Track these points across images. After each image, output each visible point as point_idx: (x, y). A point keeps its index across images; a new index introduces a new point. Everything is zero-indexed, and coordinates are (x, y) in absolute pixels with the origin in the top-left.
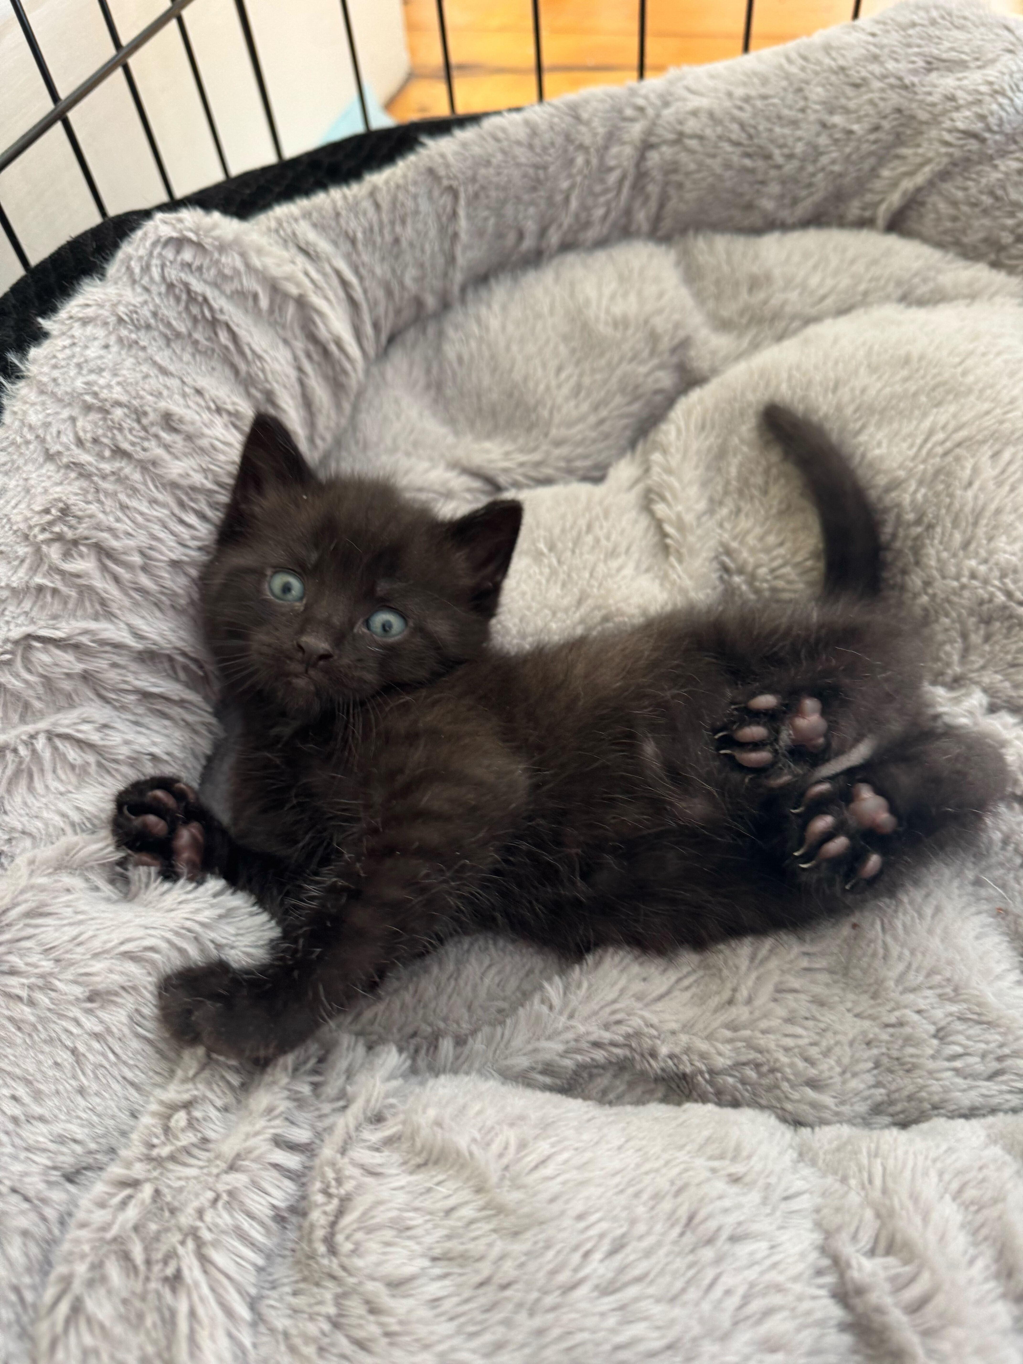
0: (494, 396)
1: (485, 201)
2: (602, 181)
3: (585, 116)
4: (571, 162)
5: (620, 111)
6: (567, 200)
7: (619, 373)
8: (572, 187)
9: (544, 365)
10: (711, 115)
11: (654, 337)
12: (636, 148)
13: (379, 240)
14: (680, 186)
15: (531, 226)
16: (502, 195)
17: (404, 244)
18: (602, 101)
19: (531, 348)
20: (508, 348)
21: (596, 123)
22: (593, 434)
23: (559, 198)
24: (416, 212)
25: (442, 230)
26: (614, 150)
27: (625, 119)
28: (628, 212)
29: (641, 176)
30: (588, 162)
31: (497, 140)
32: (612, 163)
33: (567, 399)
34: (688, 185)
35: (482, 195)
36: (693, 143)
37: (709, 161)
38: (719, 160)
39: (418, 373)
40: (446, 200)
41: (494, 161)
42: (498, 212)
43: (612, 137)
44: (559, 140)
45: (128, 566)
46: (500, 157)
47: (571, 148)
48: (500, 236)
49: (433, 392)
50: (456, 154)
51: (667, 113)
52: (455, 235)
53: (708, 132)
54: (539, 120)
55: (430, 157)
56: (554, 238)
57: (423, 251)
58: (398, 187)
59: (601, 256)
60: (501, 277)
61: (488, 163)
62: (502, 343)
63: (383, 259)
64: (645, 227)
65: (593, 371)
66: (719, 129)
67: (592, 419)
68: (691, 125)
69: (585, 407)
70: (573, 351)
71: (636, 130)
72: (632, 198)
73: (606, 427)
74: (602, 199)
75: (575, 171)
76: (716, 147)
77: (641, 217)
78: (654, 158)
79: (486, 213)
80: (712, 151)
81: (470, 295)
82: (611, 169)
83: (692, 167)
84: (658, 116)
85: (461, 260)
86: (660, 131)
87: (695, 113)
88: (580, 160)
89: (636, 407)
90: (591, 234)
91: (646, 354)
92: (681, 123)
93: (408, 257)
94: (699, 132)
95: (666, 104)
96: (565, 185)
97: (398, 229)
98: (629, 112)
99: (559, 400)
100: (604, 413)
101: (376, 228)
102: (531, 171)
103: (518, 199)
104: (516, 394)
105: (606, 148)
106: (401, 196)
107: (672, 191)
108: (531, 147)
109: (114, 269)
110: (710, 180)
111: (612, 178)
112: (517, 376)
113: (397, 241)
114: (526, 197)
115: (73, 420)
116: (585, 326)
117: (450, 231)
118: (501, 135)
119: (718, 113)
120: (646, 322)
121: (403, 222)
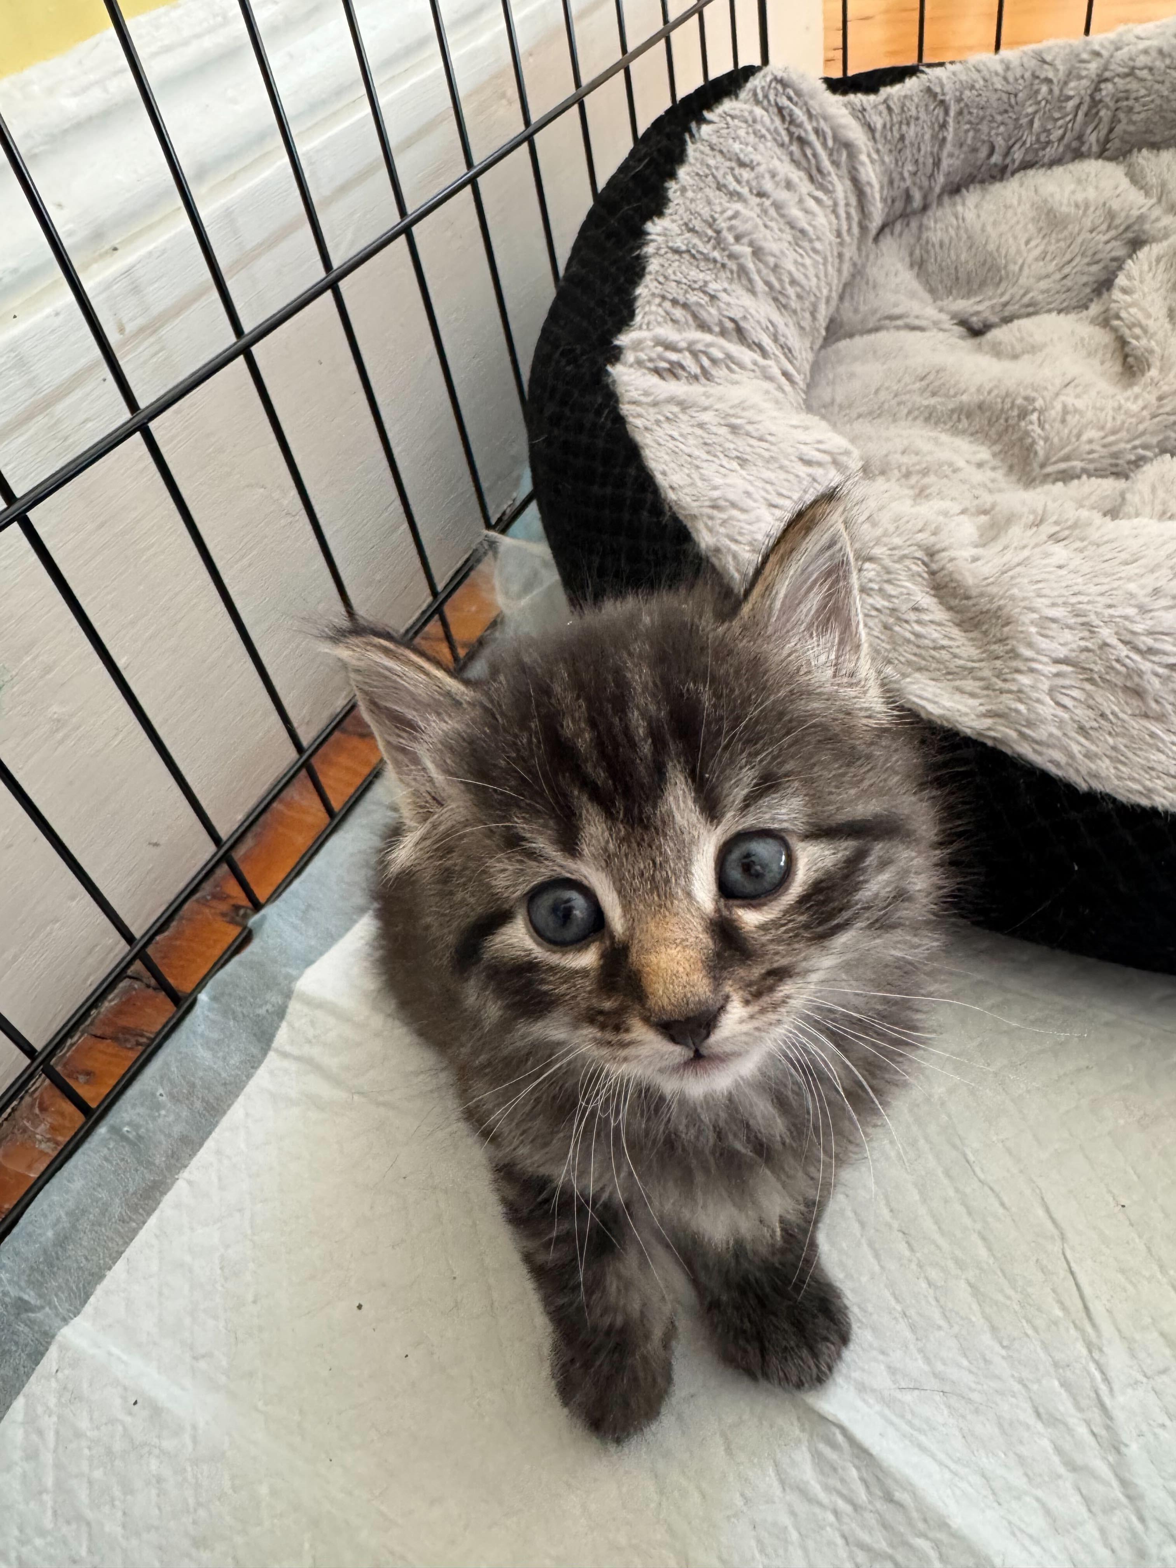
0: (970, 266)
1: (968, 117)
2: (1061, 108)
3: (1048, 58)
4: (1037, 92)
5: (1078, 55)
6: (1031, 122)
7: (1079, 240)
8: (1036, 112)
9: (1015, 238)
10: (1160, 52)
11: (1111, 215)
12: (1093, 81)
13: (889, 137)
14: (1130, 109)
15: (1000, 142)
16: (981, 113)
17: (907, 142)
18: (1064, 48)
19: (1004, 228)
20: (983, 230)
21: (1058, 62)
22: (1058, 287)
23: (1024, 121)
24: (917, 119)
25: (934, 137)
26: (1072, 84)
27: (1083, 61)
28: (1080, 138)
29: (1095, 103)
30: (1051, 91)
31: (978, 71)
32: (1071, 93)
33: (1037, 259)
34: (1138, 108)
35: (965, 111)
36: (1144, 74)
37: (1157, 86)
38: (1168, 84)
39: (904, 253)
40: (939, 111)
41: (977, 86)
42: (975, 127)
43: (1071, 75)
44: (1028, 75)
45: (766, 264)
46: (982, 82)
47: (1037, 81)
48: (975, 150)
49: (916, 268)
50: (949, 78)
51: (1119, 55)
52: (944, 139)
53: (1159, 64)
54: (1012, 59)
55: (929, 81)
56: (1018, 155)
57: (919, 150)
58: (905, 97)
59: (1058, 171)
60: (971, 188)
61: (972, 87)
62: (978, 227)
63: (890, 151)
64: (1095, 148)
65: (1058, 241)
66: (1168, 61)
67: (1058, 276)
68: (1142, 60)
69: (1052, 267)
70: (1040, 230)
71: (1094, 67)
72: (1085, 124)
73: (1068, 282)
74: (1060, 123)
75: (1040, 98)
76: (1165, 73)
77: (1092, 139)
78: (1107, 88)
79: (967, 126)
80: (1160, 78)
81: (946, 199)
82: (1070, 98)
83: (1143, 92)
84: (1112, 56)
85: (945, 163)
86: (1113, 67)
87: (1146, 52)
88: (1044, 89)
89: (1094, 268)
90: (1050, 153)
91: (1104, 227)
92: (1131, 59)
93: (908, 152)
94: (1150, 64)
95: (1118, 49)
96: (1030, 110)
97: (904, 127)
98: (1085, 56)
99: (1030, 260)
100: (1066, 270)
101: (888, 126)
102: (1005, 97)
103: (993, 120)
104: (989, 260)
105: (1066, 83)
106: (908, 103)
107: (1121, 115)
108: (1005, 79)
109: (743, 94)
110: (1158, 101)
111: (1071, 105)
112: (991, 247)
113: (902, 138)
114: (999, 118)
115: (732, 169)
116: (1050, 211)
117: (940, 136)
118: (981, 67)
119: (1166, 49)
120: (1104, 204)
121: (908, 124)
